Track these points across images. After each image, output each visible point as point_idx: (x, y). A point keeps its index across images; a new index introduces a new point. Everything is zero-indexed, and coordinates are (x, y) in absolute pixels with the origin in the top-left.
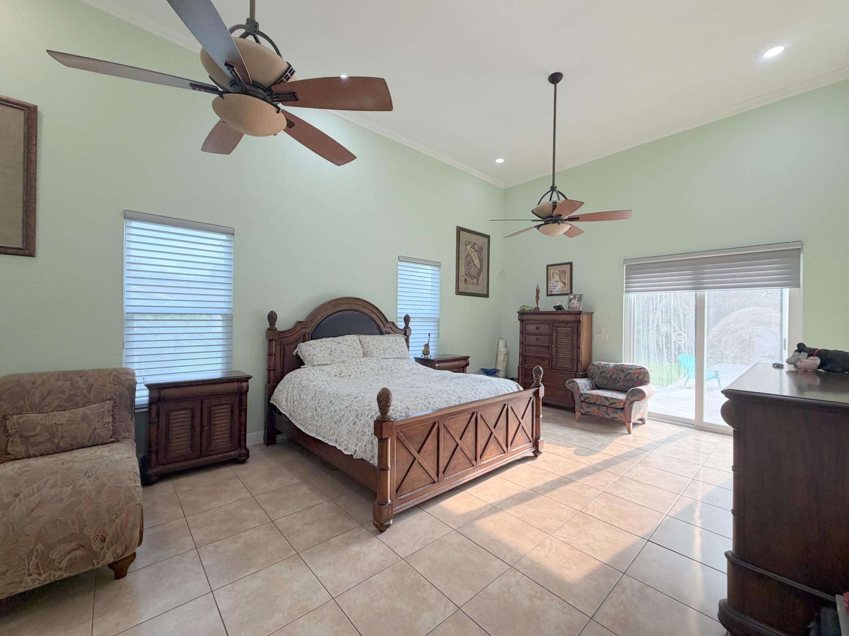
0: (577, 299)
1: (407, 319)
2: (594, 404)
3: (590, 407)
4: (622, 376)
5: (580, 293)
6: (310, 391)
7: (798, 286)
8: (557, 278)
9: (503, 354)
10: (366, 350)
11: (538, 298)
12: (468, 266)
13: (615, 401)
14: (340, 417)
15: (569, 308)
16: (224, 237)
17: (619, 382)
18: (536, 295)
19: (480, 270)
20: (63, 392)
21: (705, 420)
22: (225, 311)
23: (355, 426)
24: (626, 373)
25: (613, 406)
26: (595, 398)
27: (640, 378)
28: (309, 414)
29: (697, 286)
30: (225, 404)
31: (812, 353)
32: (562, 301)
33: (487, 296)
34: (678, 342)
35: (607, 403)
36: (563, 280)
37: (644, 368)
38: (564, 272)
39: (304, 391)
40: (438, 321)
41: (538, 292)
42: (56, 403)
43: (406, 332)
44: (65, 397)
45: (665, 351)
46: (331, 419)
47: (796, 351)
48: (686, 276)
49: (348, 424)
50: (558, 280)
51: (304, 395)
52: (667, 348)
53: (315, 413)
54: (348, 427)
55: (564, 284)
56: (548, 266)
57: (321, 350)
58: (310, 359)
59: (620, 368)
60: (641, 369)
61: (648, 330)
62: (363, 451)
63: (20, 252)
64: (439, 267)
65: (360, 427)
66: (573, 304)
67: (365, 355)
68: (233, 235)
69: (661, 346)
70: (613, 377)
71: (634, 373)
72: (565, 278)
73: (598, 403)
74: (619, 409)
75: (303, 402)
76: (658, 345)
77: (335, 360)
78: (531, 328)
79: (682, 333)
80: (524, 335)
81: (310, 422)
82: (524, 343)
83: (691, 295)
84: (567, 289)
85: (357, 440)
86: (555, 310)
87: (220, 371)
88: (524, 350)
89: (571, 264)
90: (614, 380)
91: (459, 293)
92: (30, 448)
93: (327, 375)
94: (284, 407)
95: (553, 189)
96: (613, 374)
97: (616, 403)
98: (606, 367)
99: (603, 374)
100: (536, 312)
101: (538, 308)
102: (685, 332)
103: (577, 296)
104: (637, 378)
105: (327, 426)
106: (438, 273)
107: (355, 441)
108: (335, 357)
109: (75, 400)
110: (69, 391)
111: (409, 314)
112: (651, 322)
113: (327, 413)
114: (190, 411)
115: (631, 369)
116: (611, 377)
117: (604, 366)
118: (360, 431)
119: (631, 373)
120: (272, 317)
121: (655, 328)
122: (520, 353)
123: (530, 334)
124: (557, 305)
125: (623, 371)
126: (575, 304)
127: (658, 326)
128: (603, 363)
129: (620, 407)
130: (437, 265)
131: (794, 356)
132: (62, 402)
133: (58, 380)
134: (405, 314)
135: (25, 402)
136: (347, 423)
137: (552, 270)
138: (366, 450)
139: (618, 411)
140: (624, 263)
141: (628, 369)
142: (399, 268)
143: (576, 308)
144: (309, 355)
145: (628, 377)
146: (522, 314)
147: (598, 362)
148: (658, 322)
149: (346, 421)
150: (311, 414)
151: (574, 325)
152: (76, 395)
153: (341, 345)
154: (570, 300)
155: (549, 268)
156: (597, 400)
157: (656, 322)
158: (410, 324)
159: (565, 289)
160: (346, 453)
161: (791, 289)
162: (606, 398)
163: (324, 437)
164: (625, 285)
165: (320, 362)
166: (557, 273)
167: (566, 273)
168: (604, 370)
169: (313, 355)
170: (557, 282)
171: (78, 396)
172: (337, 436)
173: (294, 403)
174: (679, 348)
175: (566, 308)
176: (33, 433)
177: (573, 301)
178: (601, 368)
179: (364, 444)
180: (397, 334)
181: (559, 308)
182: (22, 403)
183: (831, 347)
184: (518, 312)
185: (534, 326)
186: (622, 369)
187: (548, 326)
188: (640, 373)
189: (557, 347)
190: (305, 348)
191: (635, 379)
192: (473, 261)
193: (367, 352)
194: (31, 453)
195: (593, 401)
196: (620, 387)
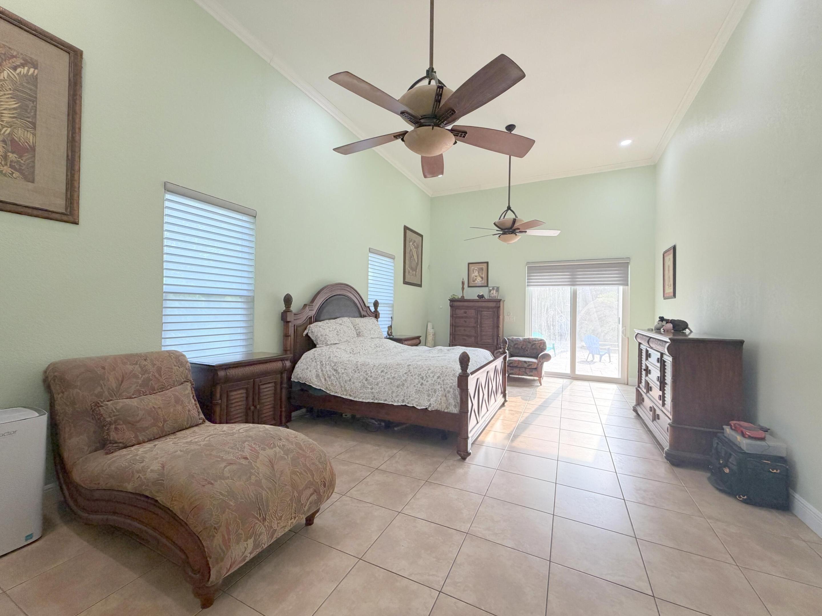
0: (495, 290)
1: (376, 304)
2: (516, 367)
3: (513, 370)
4: (529, 346)
5: (497, 286)
6: (347, 366)
7: (627, 285)
8: (476, 273)
9: (432, 334)
10: (358, 331)
11: (463, 288)
12: (410, 259)
13: (531, 363)
14: (401, 381)
15: (489, 297)
16: (245, 218)
17: (527, 350)
18: (461, 286)
19: (417, 264)
20: (136, 376)
21: (577, 373)
22: (245, 293)
23: (423, 386)
24: (532, 343)
25: (530, 367)
26: (517, 363)
27: (541, 347)
28: (358, 384)
29: (573, 283)
30: (269, 383)
31: (668, 321)
32: (483, 291)
33: (420, 286)
34: (560, 321)
35: (526, 365)
36: (482, 276)
37: (543, 340)
38: (482, 269)
39: (340, 366)
40: (393, 306)
41: (463, 283)
42: (133, 388)
43: (376, 315)
44: (140, 382)
45: (552, 327)
46: (391, 385)
47: (659, 321)
48: (565, 276)
49: (414, 386)
50: (477, 275)
51: (343, 370)
52: (553, 326)
53: (366, 382)
54: (416, 388)
55: (482, 278)
56: (469, 264)
57: (330, 331)
58: (323, 339)
59: (528, 340)
60: (541, 340)
61: (541, 313)
62: (439, 403)
63: (65, 218)
64: (394, 259)
65: (429, 386)
66: (493, 294)
67: (358, 335)
68: (255, 217)
69: (549, 325)
70: (523, 347)
71: (538, 343)
72: (482, 274)
73: (519, 366)
74: (533, 369)
75: (345, 375)
76: (547, 324)
77: (341, 339)
78: (460, 312)
79: (563, 315)
80: (454, 318)
81: (361, 391)
82: (454, 324)
83: (567, 290)
84: (484, 282)
85: (429, 396)
86: (478, 298)
87: (241, 353)
88: (454, 331)
89: (487, 263)
90: (524, 349)
91: (405, 283)
92: (138, 433)
93: (345, 353)
94: (316, 383)
95: (509, 208)
96: (523, 345)
97: (532, 365)
98: (518, 341)
99: (516, 346)
100: (462, 300)
101: (463, 297)
102: (564, 315)
103: (495, 288)
104: (539, 347)
105: (387, 391)
106: (392, 264)
107: (427, 397)
108: (341, 337)
109: (150, 384)
110: (142, 375)
111: (378, 300)
112: (543, 307)
113: (383, 381)
114: (244, 391)
115: (535, 341)
116: (522, 347)
117: (517, 340)
118: (430, 389)
119: (535, 344)
120: (288, 300)
121: (545, 312)
122: (450, 333)
123: (460, 317)
124: (480, 294)
125: (530, 343)
126: (494, 294)
127: (547, 309)
128: (515, 337)
129: (535, 367)
130: (392, 257)
131: (659, 324)
132: (138, 387)
133: (124, 364)
134: (375, 300)
135: (102, 388)
136: (412, 385)
137: (472, 267)
138: (441, 402)
139: (534, 370)
140: (526, 265)
141: (533, 341)
142: (370, 258)
143: (495, 297)
144: (321, 335)
145: (533, 347)
146: (452, 301)
147: (512, 337)
148: (548, 307)
149: (411, 384)
150: (360, 384)
151: (494, 309)
152: (149, 380)
153: (342, 326)
154: (490, 291)
155: (470, 265)
156: (518, 364)
157: (546, 307)
158: (379, 309)
159: (482, 282)
160: (419, 408)
161: (624, 287)
162: (525, 362)
163: (386, 400)
164: (526, 281)
165: (332, 342)
166: (476, 270)
167: (483, 270)
168: (516, 342)
169: (325, 335)
170: (476, 276)
171: (152, 380)
172: (404, 397)
173: (330, 377)
174: (561, 325)
175: (486, 297)
176: (138, 419)
177: (492, 292)
178: (514, 341)
179: (439, 398)
180: (371, 318)
181: (481, 297)
182: (99, 389)
183: (676, 318)
184: (449, 300)
185: (463, 311)
186: (528, 341)
187: (474, 311)
188: (541, 343)
189: (481, 327)
190: (316, 329)
191: (538, 348)
192: (413, 256)
193: (360, 332)
194: (141, 438)
195: (516, 365)
196: (528, 354)
